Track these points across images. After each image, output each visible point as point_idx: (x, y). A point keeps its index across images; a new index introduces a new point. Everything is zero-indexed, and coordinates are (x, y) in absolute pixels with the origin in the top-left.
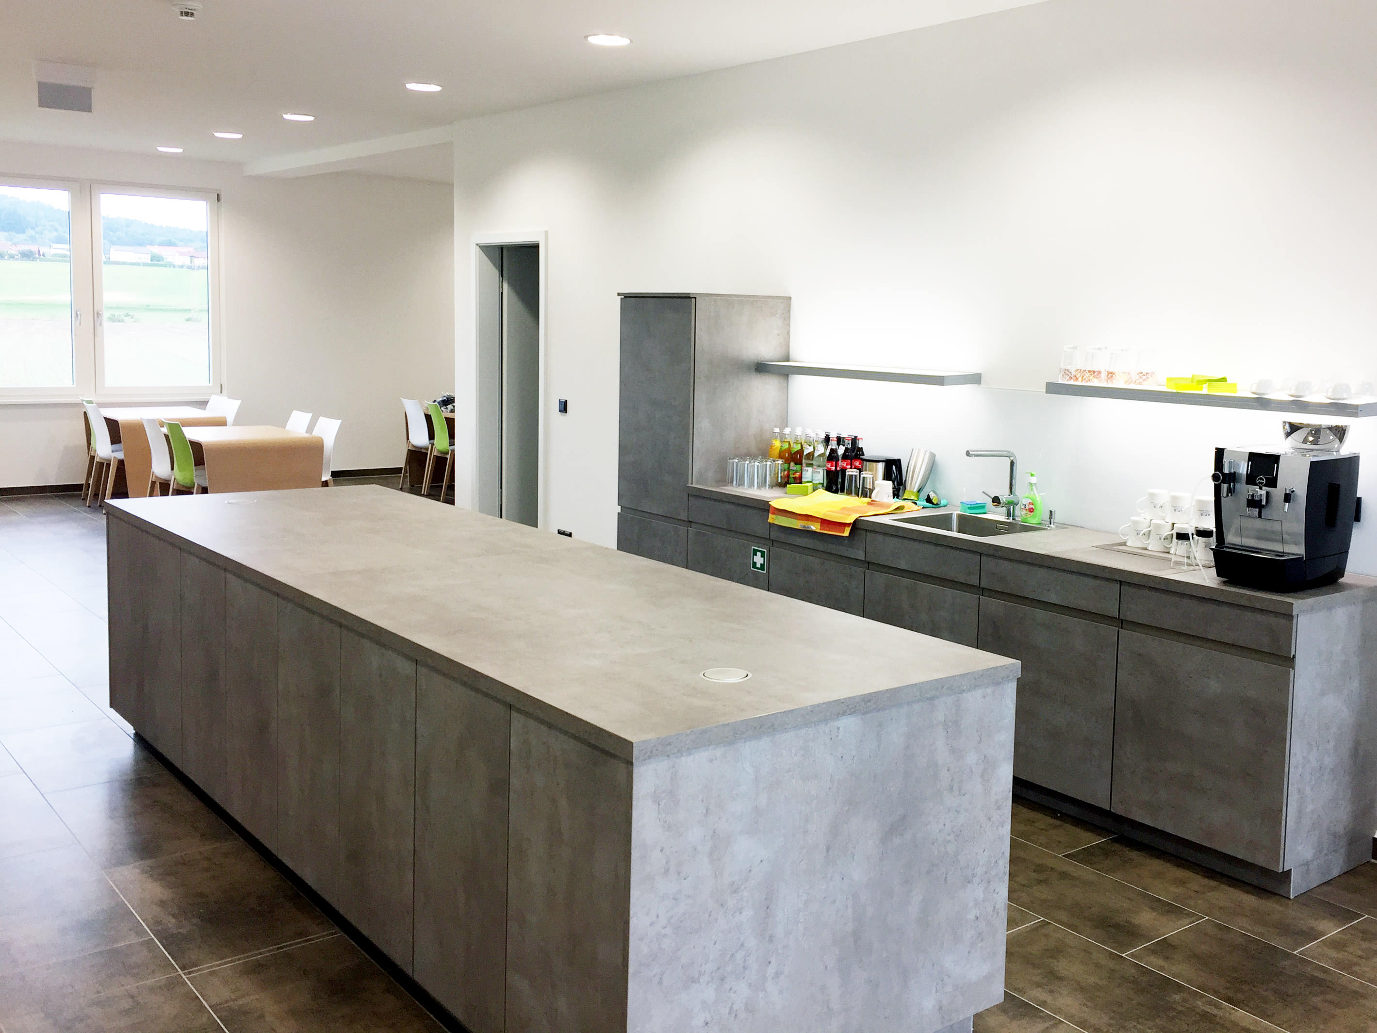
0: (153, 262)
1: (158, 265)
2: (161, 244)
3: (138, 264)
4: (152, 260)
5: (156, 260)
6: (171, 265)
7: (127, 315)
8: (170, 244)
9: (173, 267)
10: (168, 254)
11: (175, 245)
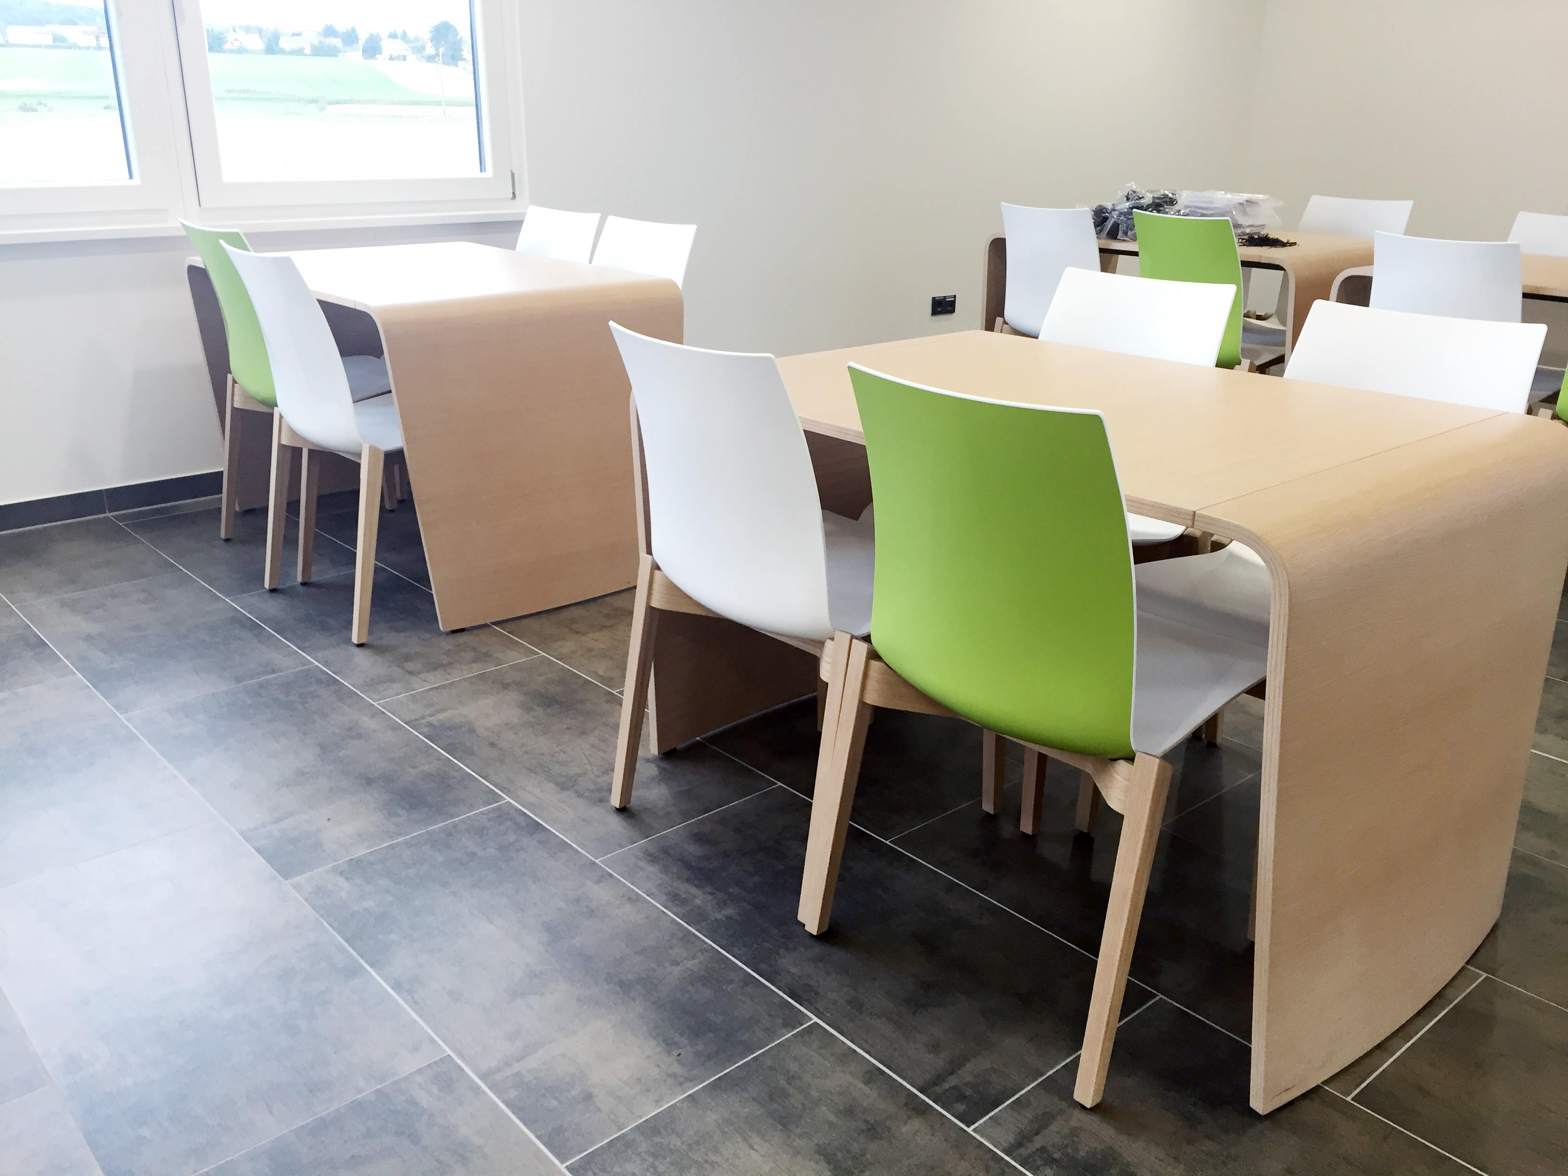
0: (56, 44)
1: (62, 47)
2: (62, 23)
3: (40, 46)
4: (54, 42)
5: (59, 41)
6: (75, 46)
7: (40, 104)
8: (71, 23)
9: (78, 49)
10: (72, 33)
11: (75, 24)
